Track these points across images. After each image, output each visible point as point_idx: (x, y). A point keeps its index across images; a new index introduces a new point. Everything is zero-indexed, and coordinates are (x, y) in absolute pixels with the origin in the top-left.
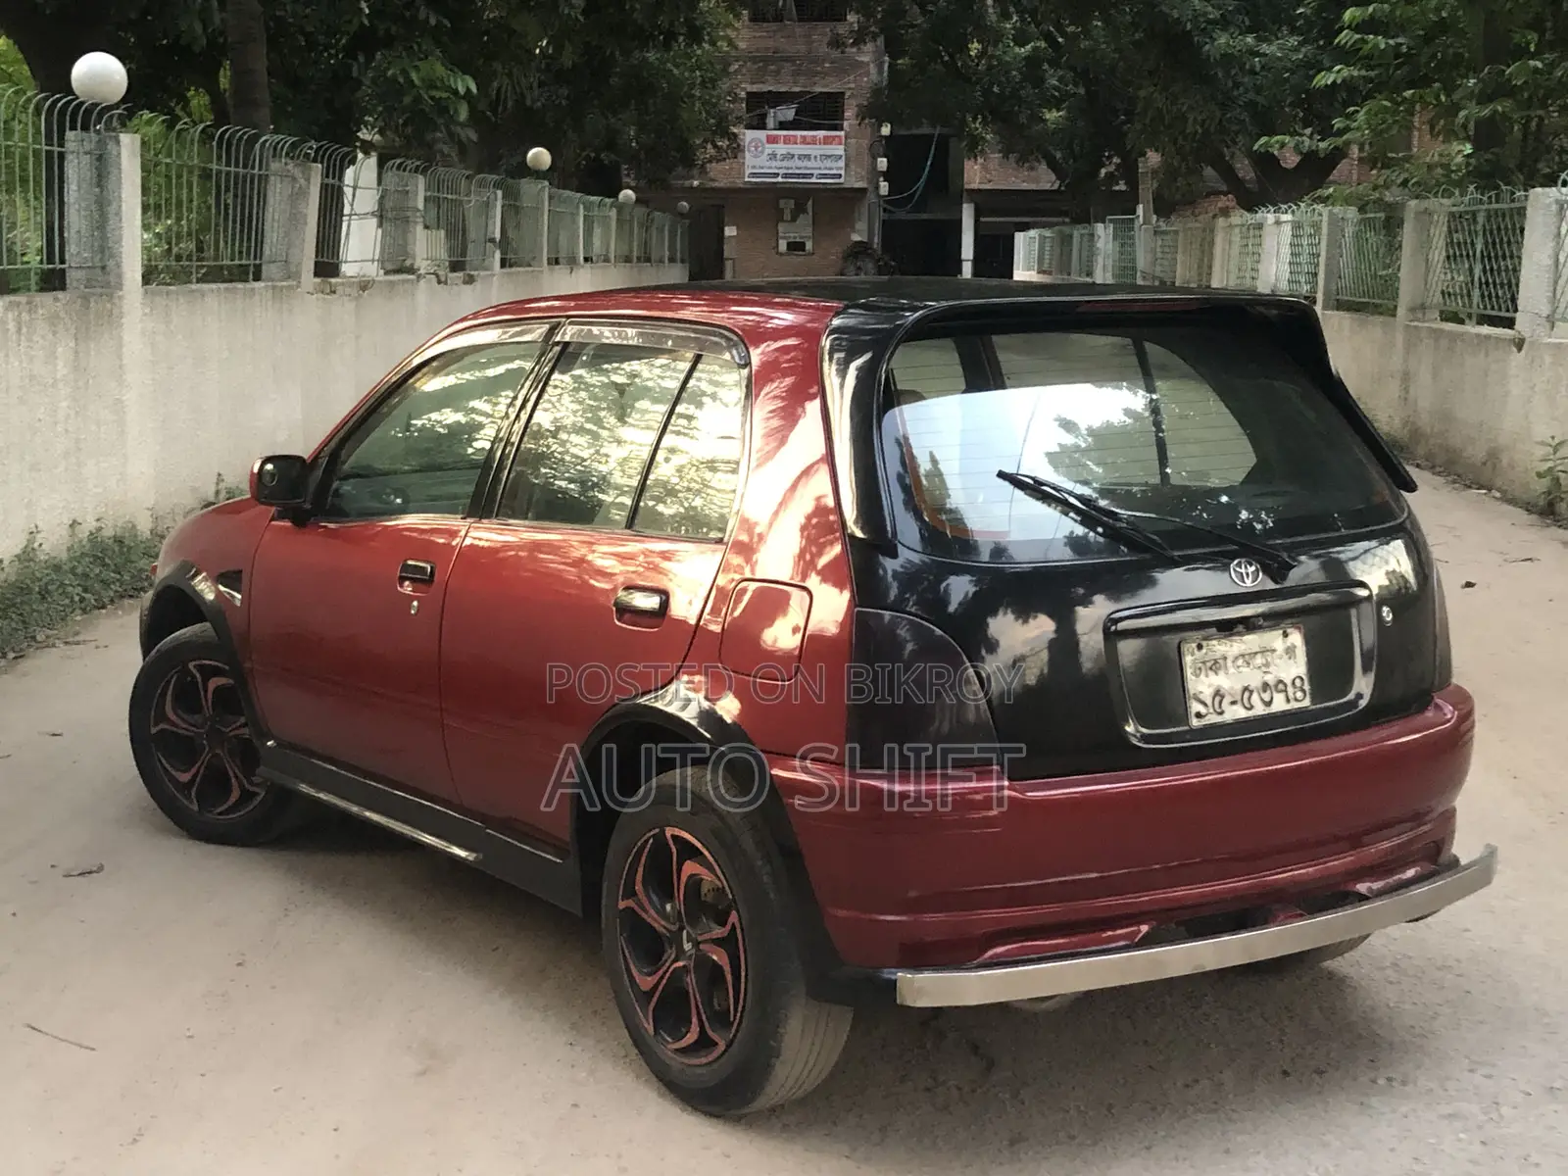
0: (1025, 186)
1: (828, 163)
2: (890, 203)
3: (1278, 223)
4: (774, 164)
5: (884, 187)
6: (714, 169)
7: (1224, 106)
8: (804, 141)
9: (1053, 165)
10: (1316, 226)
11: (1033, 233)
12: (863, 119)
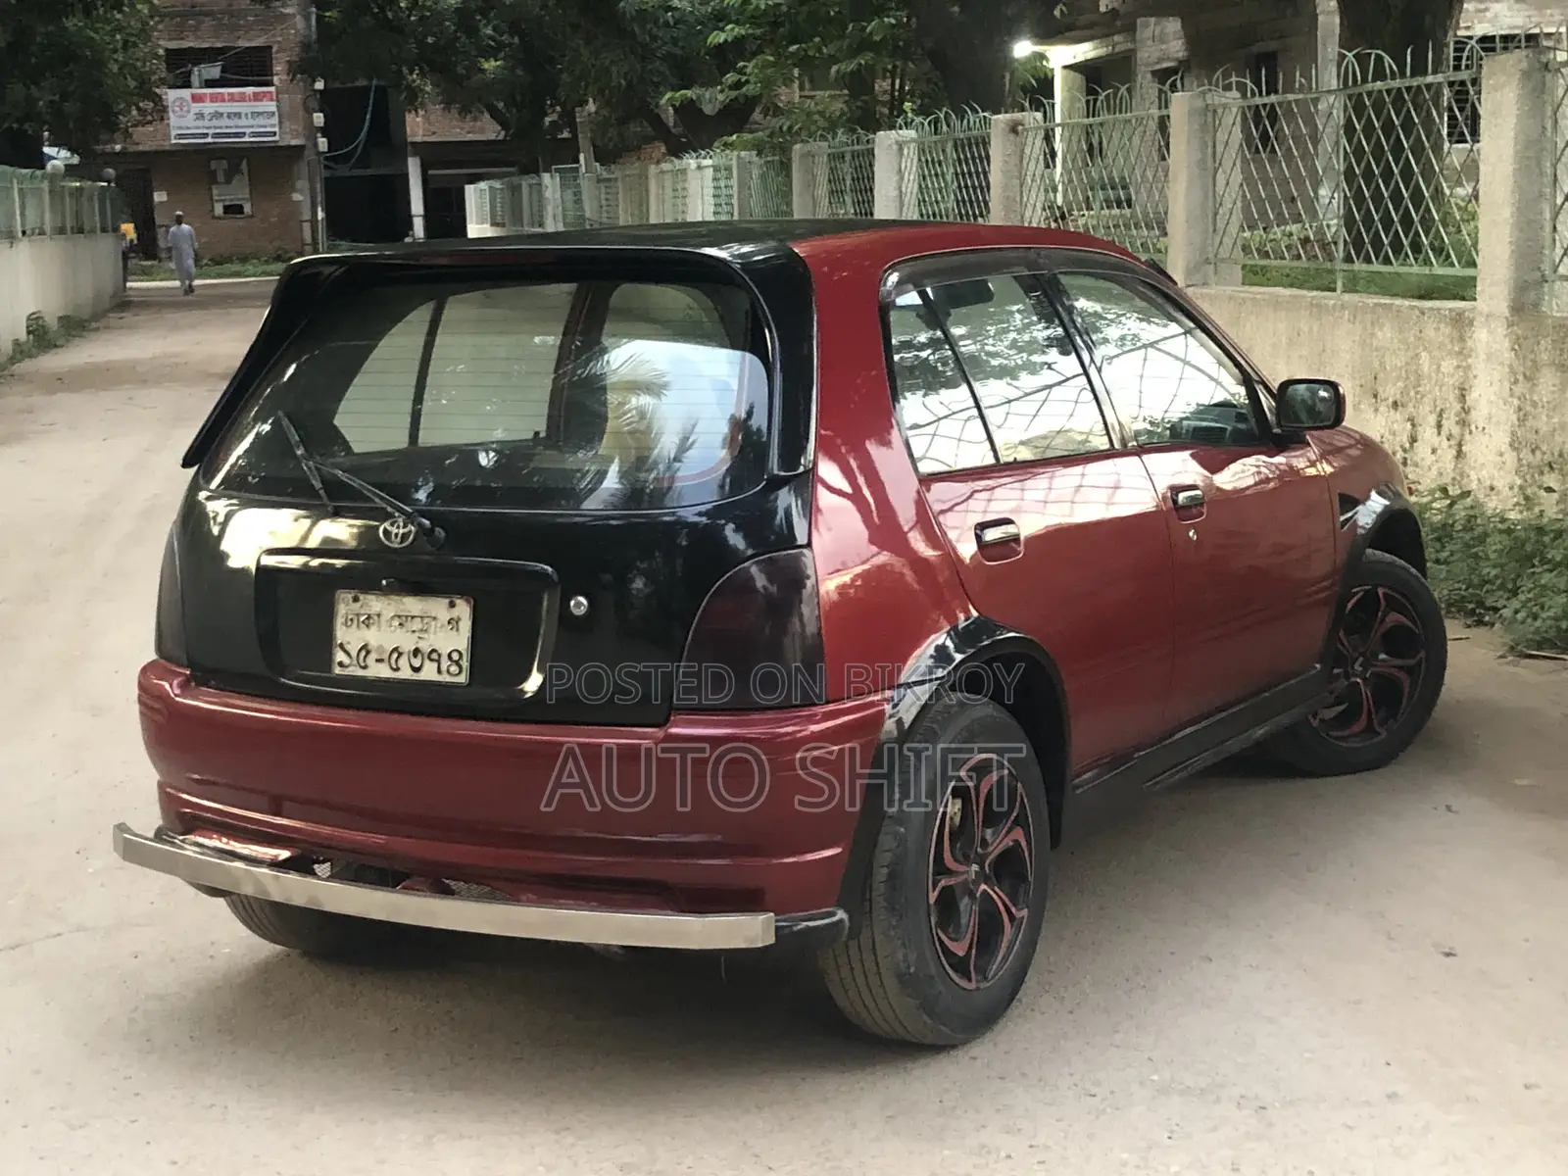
0: (471, 137)
1: (261, 121)
2: (331, 160)
3: (699, 167)
4: (200, 123)
5: (323, 143)
6: (138, 132)
7: (643, 59)
8: (232, 98)
9: (495, 114)
10: (728, 169)
11: (483, 185)
12: (294, 76)
